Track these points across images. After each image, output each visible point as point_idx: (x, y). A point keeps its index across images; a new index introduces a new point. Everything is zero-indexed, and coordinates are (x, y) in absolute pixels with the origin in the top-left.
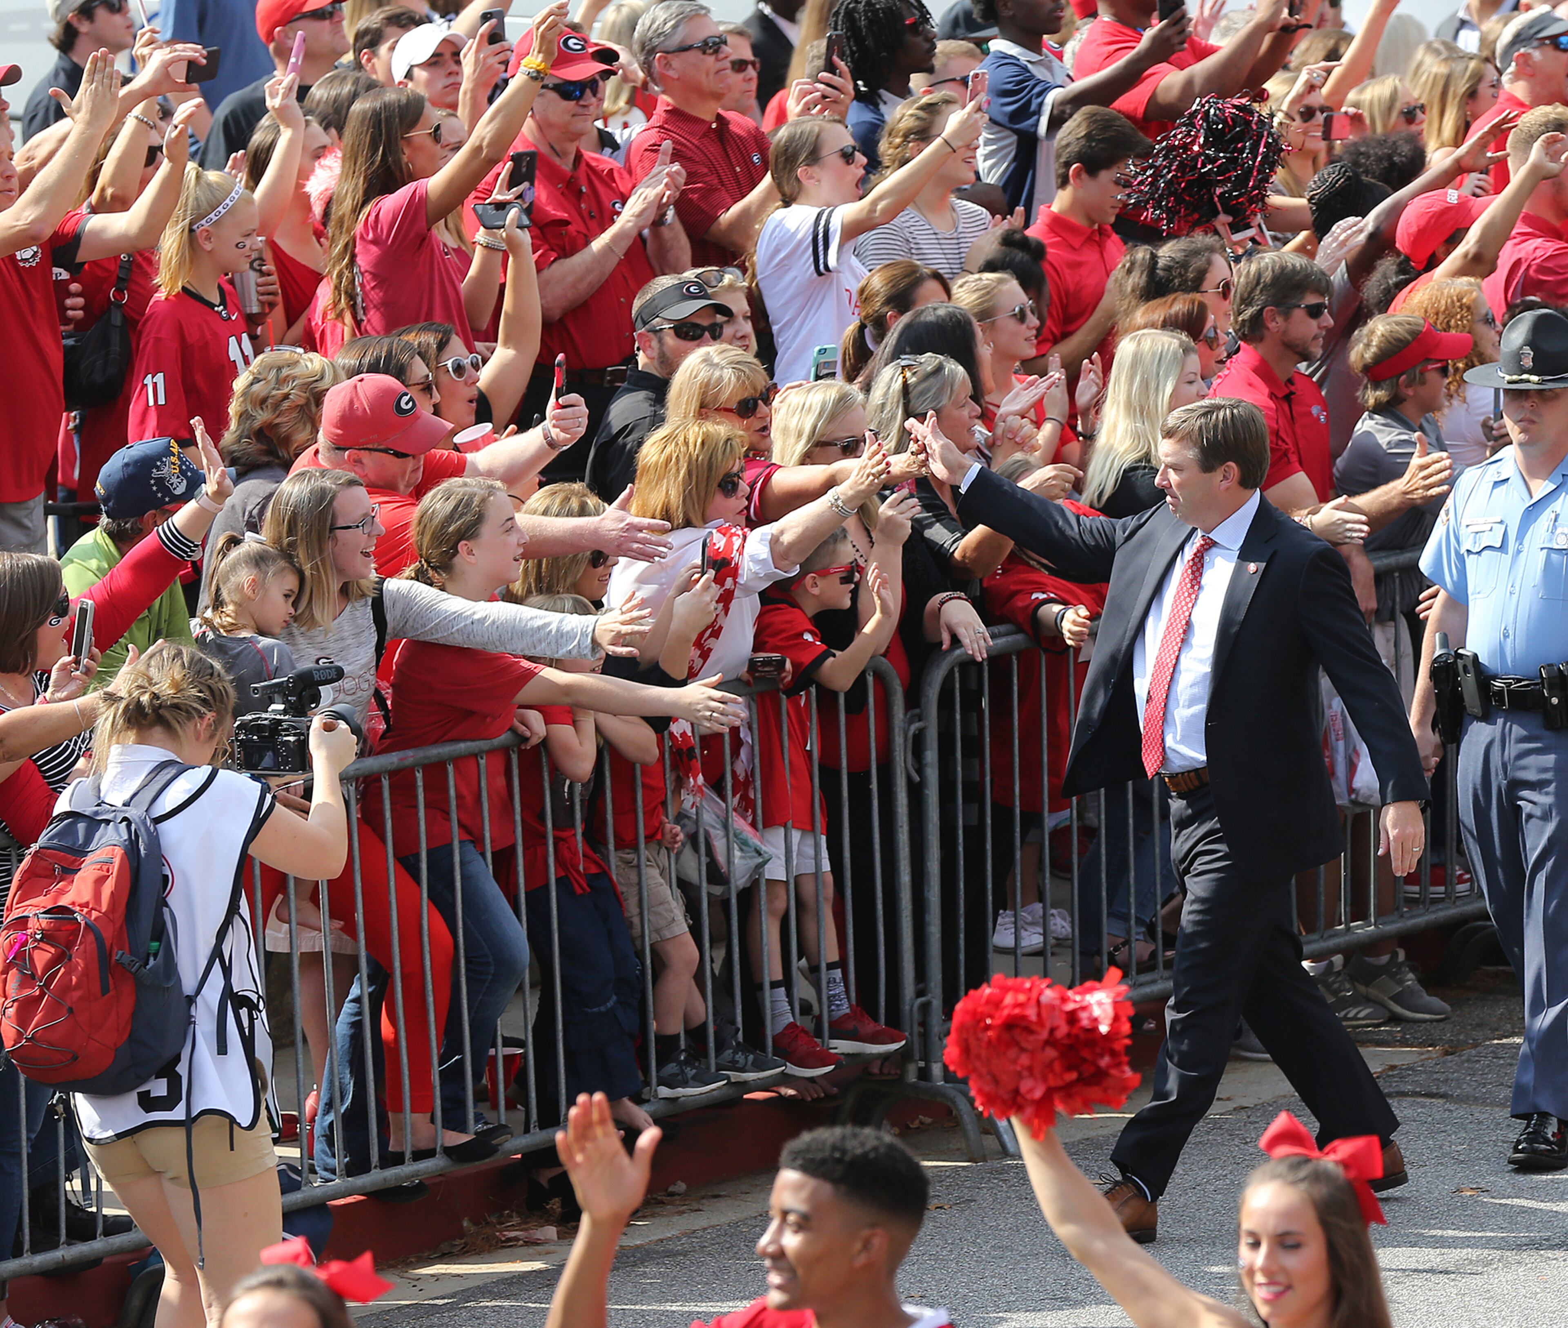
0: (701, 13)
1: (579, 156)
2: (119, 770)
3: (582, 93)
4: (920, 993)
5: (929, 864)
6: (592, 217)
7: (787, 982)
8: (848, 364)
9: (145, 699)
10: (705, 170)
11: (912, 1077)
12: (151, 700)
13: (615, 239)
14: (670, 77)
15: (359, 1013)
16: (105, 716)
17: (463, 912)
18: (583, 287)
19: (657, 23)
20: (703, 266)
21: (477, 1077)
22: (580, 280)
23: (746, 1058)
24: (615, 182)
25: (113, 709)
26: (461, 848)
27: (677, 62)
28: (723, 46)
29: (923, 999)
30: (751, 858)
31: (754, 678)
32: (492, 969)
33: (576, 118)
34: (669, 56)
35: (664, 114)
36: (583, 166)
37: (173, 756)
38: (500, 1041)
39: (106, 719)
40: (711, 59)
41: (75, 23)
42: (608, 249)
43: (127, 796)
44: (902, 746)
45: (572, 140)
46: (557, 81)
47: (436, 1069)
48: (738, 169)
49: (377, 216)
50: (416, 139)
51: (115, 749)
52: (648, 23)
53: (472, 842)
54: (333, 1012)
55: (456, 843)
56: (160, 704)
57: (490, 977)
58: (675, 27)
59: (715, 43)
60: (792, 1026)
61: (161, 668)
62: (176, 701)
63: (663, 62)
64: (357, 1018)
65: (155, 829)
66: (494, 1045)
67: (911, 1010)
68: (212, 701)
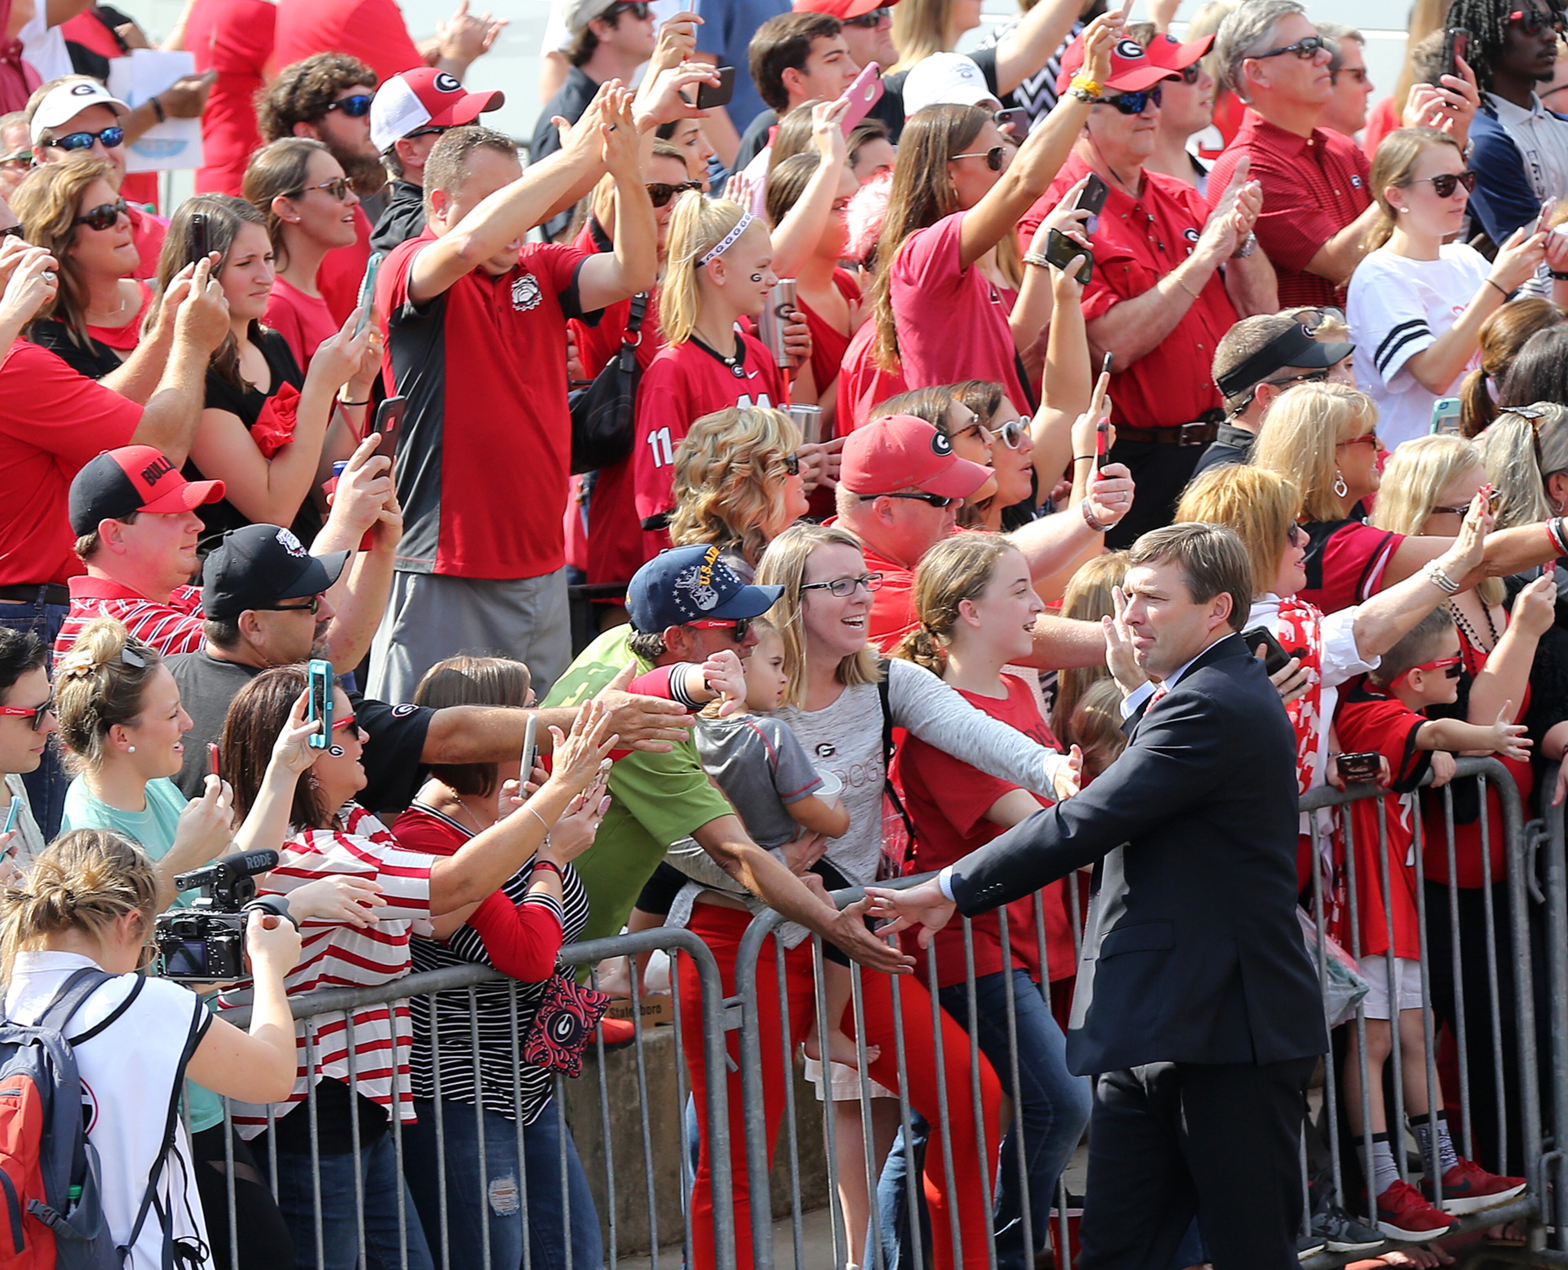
0: (1292, 13)
1: (1144, 180)
2: (28, 981)
3: (1143, 106)
4: (1547, 1148)
5: (1556, 997)
6: (1161, 249)
7: (1391, 1136)
8: (1467, 419)
9: (57, 898)
10: (1303, 192)
11: (1539, 1245)
12: (64, 900)
13: (1189, 275)
14: (1261, 87)
15: (903, 1169)
16: (9, 919)
17: (1019, 1054)
18: (1152, 330)
19: (1245, 24)
20: (1298, 306)
21: (1038, 1243)
22: (1146, 324)
23: (1341, 1224)
24: (1187, 206)
25: (19, 911)
26: (1014, 979)
27: (1268, 69)
28: (1320, 49)
29: (1551, 1154)
30: (1344, 989)
31: (1347, 782)
32: (1051, 1119)
33: (1139, 134)
34: (1259, 62)
35: (1253, 130)
36: (1150, 191)
37: (91, 963)
38: (1063, 1201)
39: (11, 923)
40: (1307, 64)
41: (596, 30)
42: (1179, 289)
43: (38, 1015)
44: (1522, 863)
45: (1135, 164)
46: (1114, 93)
47: (992, 1235)
48: (1337, 192)
49: (910, 252)
50: (966, 162)
51: (22, 957)
52: (1233, 25)
53: (1027, 971)
54: (874, 1168)
55: (1009, 975)
56: (75, 905)
57: (1048, 1128)
58: (1265, 28)
59: (1311, 46)
60: (1398, 1184)
61: (73, 858)
62: (92, 899)
63: (1252, 69)
64: (903, 1174)
65: (72, 1052)
66: (1057, 1205)
67: (1539, 1167)
68: (136, 897)
